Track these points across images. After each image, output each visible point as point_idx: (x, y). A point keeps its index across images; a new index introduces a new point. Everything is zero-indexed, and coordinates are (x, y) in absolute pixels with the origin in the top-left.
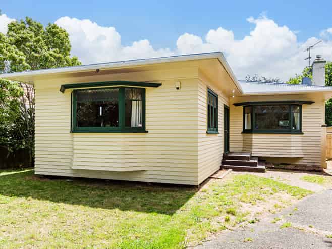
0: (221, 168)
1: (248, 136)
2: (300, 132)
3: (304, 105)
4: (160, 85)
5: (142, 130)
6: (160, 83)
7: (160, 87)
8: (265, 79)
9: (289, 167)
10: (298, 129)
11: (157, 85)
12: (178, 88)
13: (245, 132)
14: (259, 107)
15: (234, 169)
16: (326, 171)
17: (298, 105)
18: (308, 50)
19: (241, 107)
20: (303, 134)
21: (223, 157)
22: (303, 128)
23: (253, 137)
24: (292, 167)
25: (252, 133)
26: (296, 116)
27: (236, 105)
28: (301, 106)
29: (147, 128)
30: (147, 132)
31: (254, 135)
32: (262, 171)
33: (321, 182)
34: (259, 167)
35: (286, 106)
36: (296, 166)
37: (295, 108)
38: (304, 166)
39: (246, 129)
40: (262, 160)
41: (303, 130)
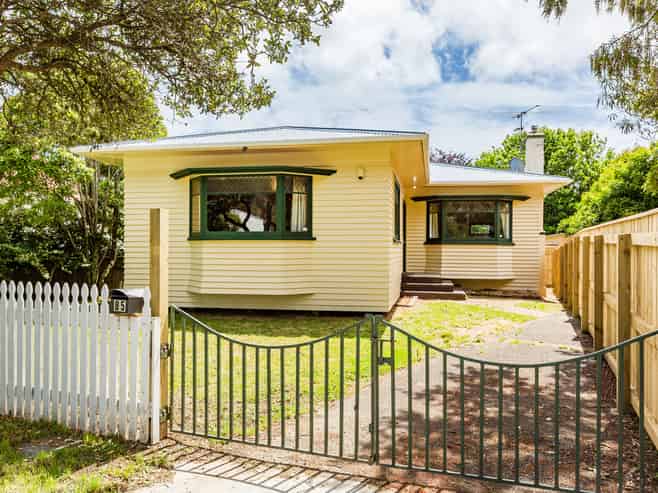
0: (402, 296)
1: (433, 248)
2: (510, 242)
3: (514, 202)
4: (335, 172)
5: (308, 236)
6: (334, 169)
7: (334, 175)
8: (441, 153)
9: (496, 293)
10: (508, 237)
11: (329, 173)
12: (360, 178)
13: (429, 241)
14: (451, 203)
15: (422, 297)
16: (545, 299)
17: (506, 202)
18: (518, 117)
19: (424, 204)
20: (513, 245)
21: (403, 278)
22: (514, 236)
23: (443, 250)
24: (500, 294)
25: (440, 243)
26: (505, 218)
27: (416, 199)
28: (511, 204)
29: (315, 233)
30: (315, 239)
31: (443, 246)
32: (461, 298)
33: (542, 308)
34: (455, 292)
35: (490, 203)
36: (505, 292)
37: (503, 206)
38: (516, 292)
39: (431, 236)
40: (458, 284)
41: (514, 239)
